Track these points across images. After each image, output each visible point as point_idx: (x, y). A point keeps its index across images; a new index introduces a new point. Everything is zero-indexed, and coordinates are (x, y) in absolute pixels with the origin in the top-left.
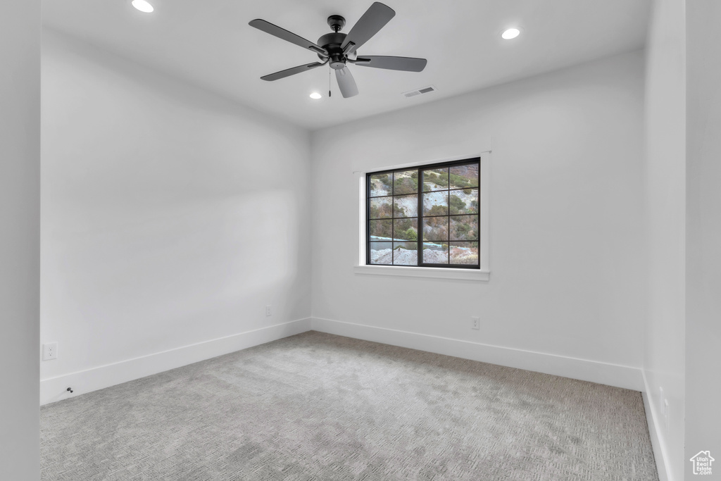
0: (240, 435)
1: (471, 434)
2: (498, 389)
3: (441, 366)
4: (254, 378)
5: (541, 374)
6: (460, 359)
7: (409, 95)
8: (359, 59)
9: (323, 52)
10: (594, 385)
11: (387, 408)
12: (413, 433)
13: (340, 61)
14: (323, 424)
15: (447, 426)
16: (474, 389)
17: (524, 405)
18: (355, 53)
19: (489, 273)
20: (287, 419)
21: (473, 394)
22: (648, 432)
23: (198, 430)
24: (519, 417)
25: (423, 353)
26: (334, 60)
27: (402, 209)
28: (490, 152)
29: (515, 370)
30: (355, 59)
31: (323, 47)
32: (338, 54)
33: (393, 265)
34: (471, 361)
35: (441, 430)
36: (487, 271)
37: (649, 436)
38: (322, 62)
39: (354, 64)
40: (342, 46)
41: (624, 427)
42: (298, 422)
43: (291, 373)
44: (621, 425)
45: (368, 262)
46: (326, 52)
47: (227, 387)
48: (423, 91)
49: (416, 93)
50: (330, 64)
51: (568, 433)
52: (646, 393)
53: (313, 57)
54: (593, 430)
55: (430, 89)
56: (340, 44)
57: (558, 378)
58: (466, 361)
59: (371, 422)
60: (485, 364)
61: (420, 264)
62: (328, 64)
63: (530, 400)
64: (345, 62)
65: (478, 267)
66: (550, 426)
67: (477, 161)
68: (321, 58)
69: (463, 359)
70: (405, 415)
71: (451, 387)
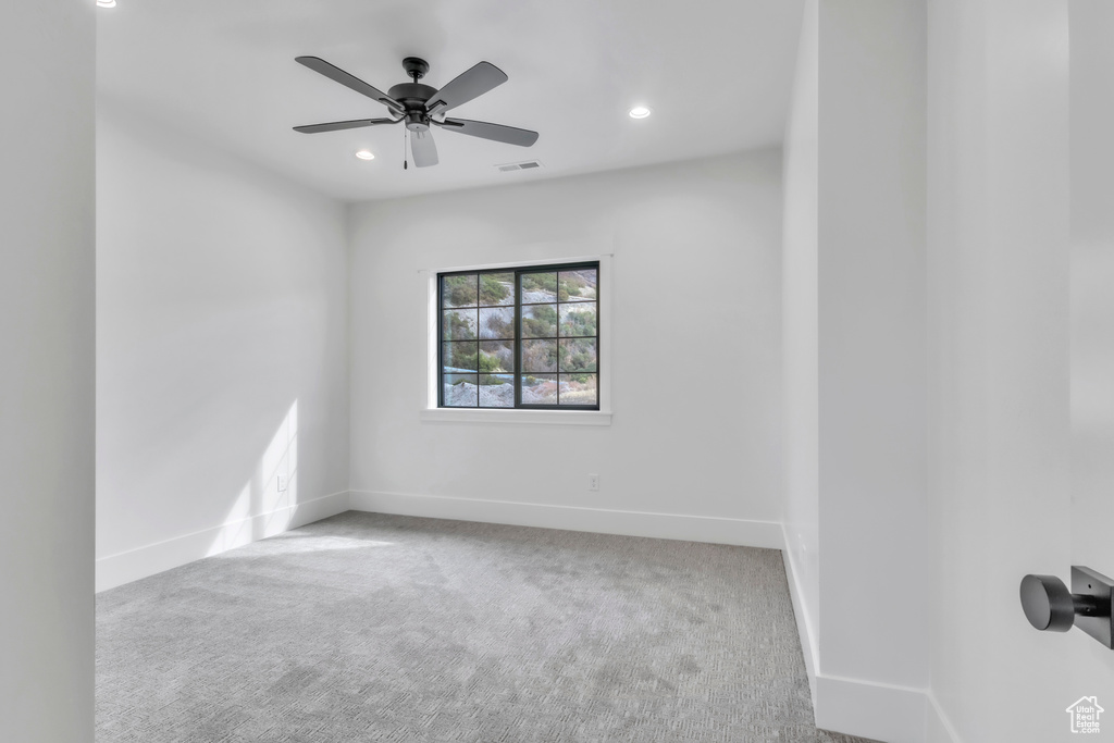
0: (280, 661)
1: (600, 617)
2: (625, 563)
3: (550, 543)
4: (275, 585)
5: (674, 541)
6: (575, 532)
7: (504, 169)
8: (448, 122)
9: (398, 107)
10: (733, 548)
11: (487, 600)
12: (528, 625)
13: (422, 121)
14: (402, 631)
15: (570, 613)
16: (597, 566)
17: (658, 577)
18: (443, 114)
19: (611, 416)
20: (346, 631)
21: (596, 572)
22: (788, 591)
23: (205, 664)
24: (653, 592)
25: (525, 528)
26: (413, 120)
27: (465, 322)
28: (612, 255)
29: (643, 539)
30: (443, 121)
31: (398, 101)
32: (419, 112)
33: (478, 407)
34: (589, 534)
35: (562, 618)
36: (609, 412)
37: (789, 594)
38: (395, 119)
39: (439, 128)
40: (427, 104)
41: (765, 588)
42: (365, 632)
43: (334, 572)
44: (761, 587)
45: (441, 403)
46: (403, 108)
47: (234, 601)
48: (525, 166)
49: (515, 168)
50: (407, 124)
51: (708, 602)
52: (786, 552)
53: (382, 110)
54: (733, 596)
55: (535, 165)
56: (425, 101)
57: (693, 543)
58: (582, 534)
59: (470, 620)
60: (606, 535)
61: (518, 405)
62: (403, 122)
63: (665, 572)
64: (428, 124)
65: (597, 408)
66: (689, 596)
67: (595, 265)
68: (393, 113)
69: (578, 532)
70: (513, 606)
71: (568, 567)
